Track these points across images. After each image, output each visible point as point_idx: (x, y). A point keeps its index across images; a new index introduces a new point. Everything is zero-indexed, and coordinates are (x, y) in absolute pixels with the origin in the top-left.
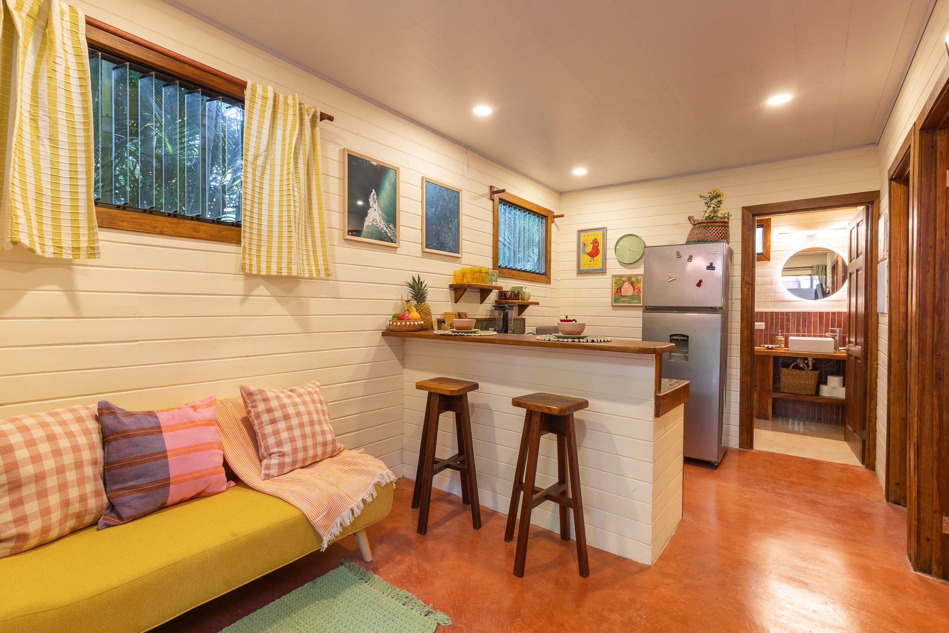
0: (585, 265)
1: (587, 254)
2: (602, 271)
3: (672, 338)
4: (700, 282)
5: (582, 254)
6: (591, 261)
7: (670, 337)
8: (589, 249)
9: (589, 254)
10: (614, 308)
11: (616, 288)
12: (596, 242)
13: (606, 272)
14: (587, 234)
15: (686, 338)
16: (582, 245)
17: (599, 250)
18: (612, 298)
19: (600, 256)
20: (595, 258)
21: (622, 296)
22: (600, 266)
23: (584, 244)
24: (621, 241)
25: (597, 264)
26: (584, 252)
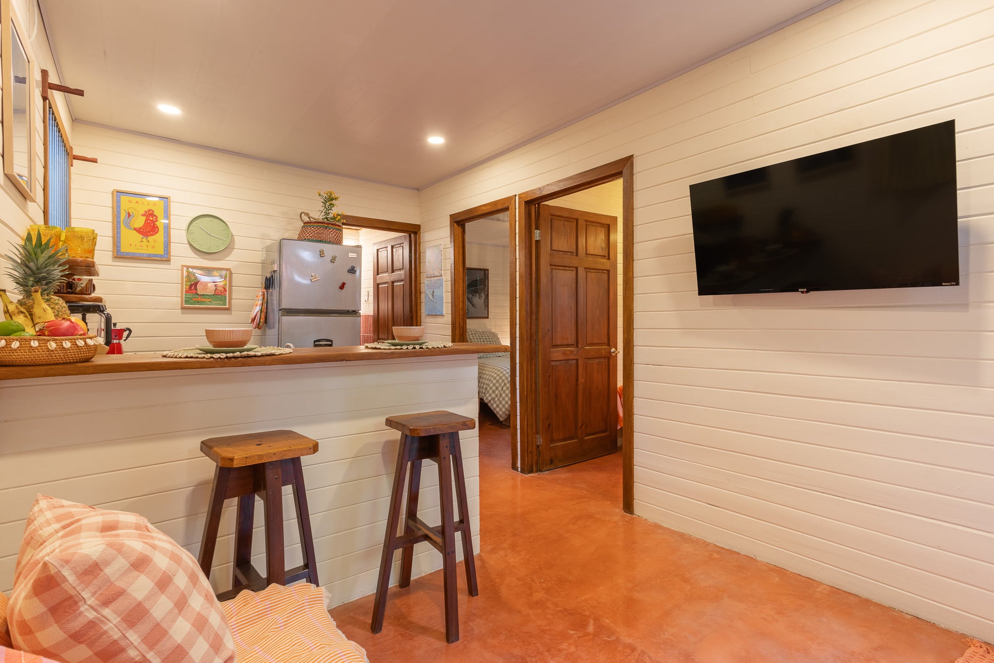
0: (131, 245)
1: (135, 229)
2: (164, 258)
3: (316, 343)
4: (344, 284)
5: (124, 230)
6: (142, 241)
7: (314, 343)
8: (140, 222)
9: (138, 230)
10: (184, 311)
11: (189, 284)
12: (152, 215)
13: (170, 261)
14: (134, 199)
15: (330, 343)
16: (123, 215)
17: (157, 227)
18: (182, 297)
19: (159, 237)
20: (150, 238)
21: (198, 294)
22: (160, 250)
23: (129, 213)
24: (196, 222)
25: (153, 247)
26: (128, 226)
